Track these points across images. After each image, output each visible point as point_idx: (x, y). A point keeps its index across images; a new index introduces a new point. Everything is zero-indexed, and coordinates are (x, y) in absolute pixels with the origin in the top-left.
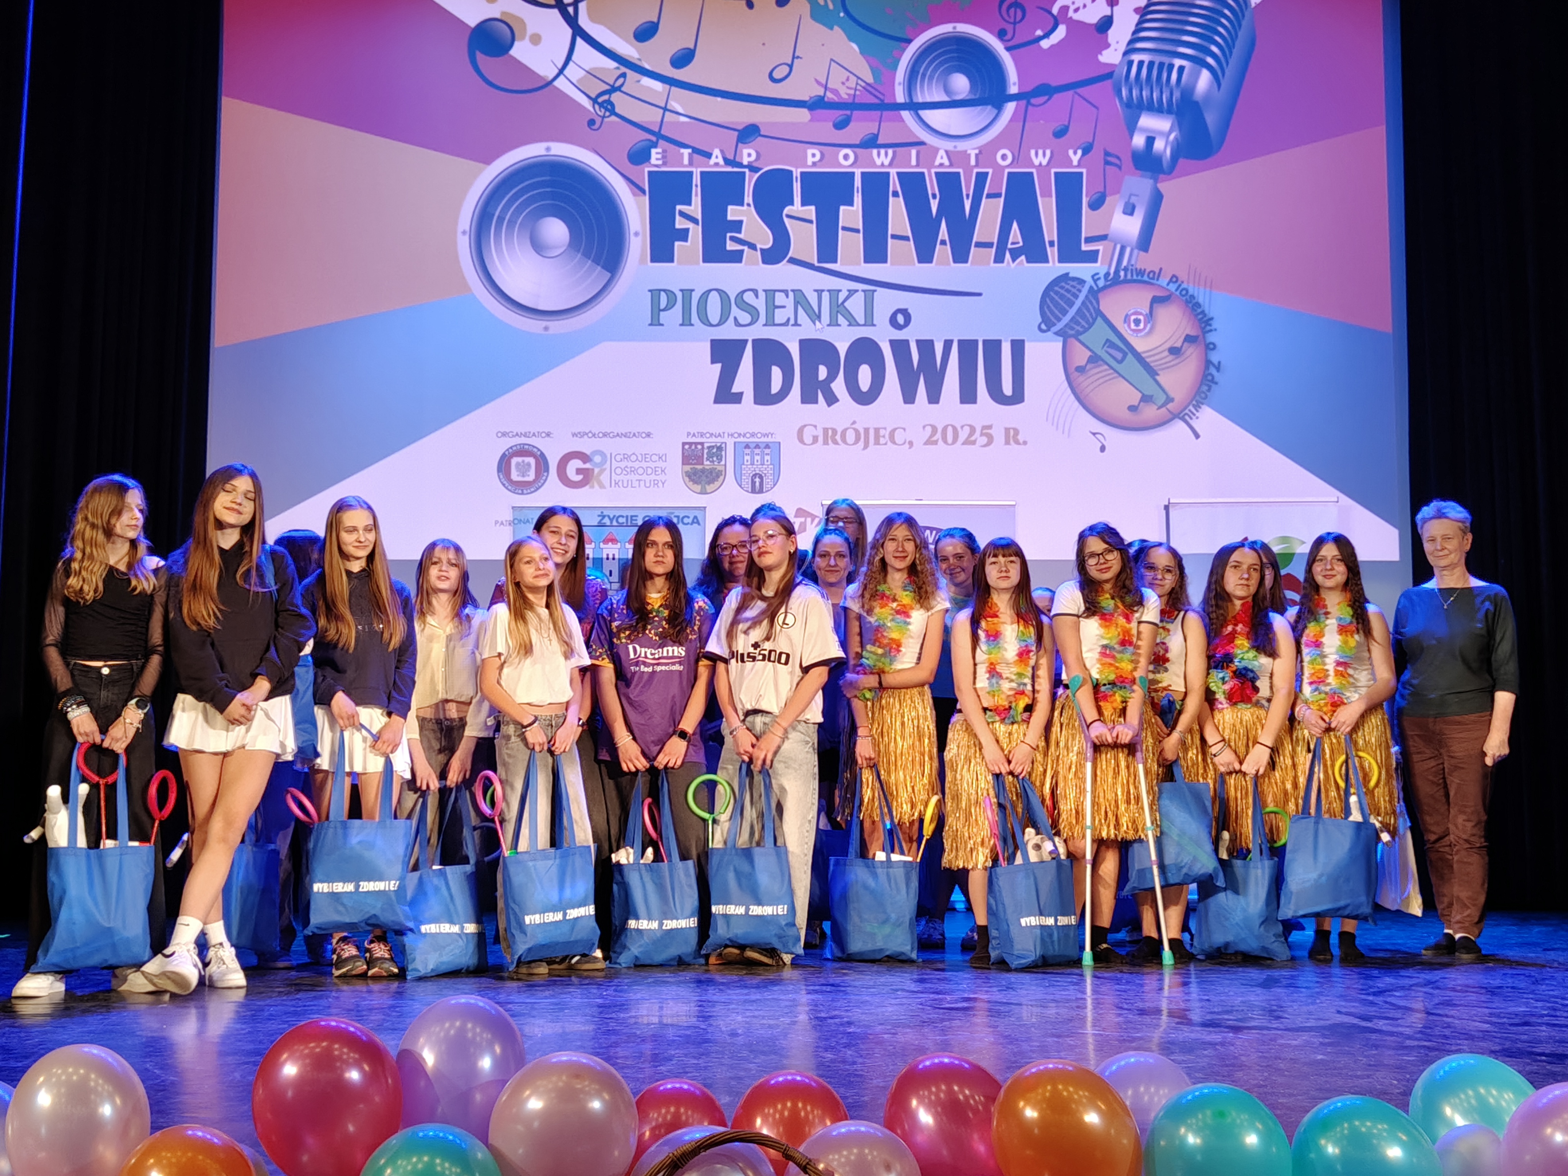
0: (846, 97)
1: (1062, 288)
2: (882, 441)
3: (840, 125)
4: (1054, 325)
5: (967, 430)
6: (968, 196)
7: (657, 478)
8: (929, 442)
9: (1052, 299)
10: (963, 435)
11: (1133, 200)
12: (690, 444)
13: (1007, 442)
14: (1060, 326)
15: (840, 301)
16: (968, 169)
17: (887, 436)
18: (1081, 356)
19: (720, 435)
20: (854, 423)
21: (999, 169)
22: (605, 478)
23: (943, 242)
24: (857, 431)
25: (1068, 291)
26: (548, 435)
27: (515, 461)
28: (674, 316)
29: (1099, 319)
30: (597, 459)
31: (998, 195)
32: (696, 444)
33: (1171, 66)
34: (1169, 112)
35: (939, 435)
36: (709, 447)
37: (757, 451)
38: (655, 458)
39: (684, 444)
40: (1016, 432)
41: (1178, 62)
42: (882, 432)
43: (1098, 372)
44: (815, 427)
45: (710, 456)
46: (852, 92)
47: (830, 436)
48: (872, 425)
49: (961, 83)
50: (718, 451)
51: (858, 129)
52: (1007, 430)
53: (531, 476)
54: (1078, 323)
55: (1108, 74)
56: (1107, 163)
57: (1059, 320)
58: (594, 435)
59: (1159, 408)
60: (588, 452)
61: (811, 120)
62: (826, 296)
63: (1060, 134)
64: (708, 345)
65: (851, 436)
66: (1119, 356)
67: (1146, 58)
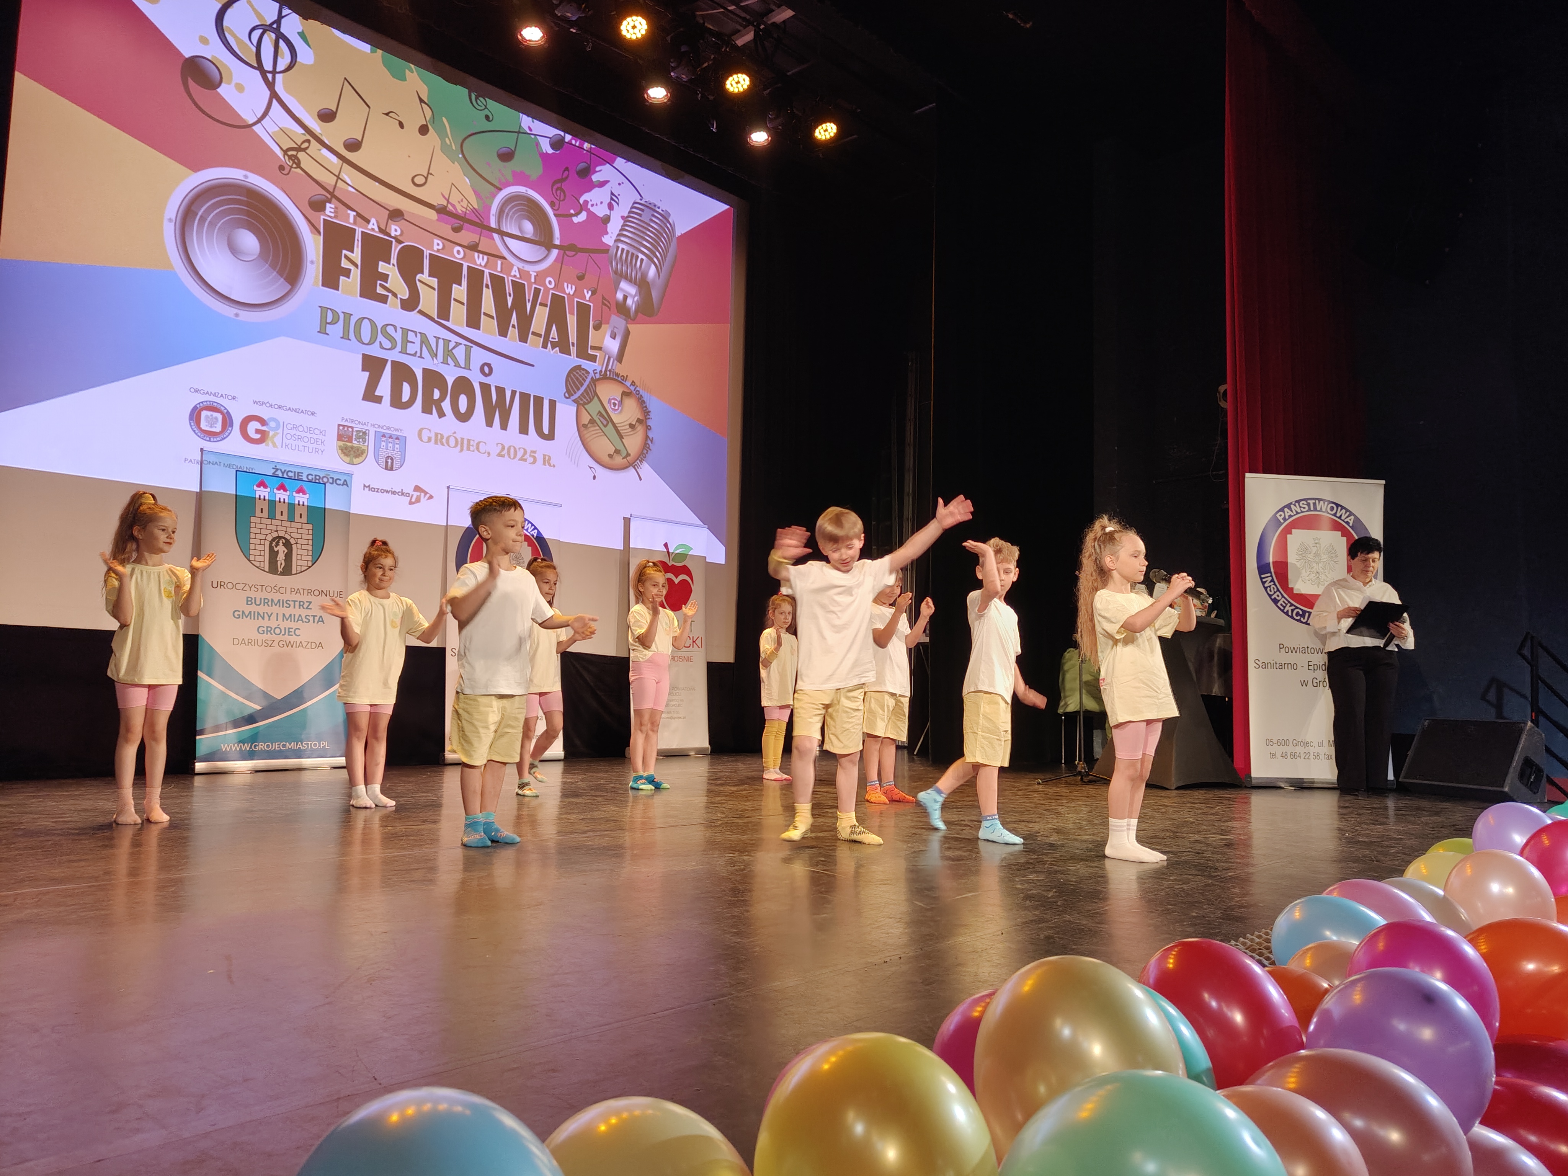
0: (460, 212)
1: (577, 373)
2: (472, 448)
3: (456, 230)
4: (572, 395)
5: (522, 451)
6: (529, 300)
7: (319, 447)
8: (500, 455)
9: (572, 379)
10: (520, 454)
11: (616, 330)
12: (344, 426)
13: (544, 464)
14: (575, 397)
15: (450, 348)
16: (530, 284)
17: (475, 445)
18: (586, 419)
19: (365, 424)
20: (455, 433)
21: (547, 290)
22: (278, 440)
23: (514, 326)
24: (456, 438)
25: (580, 375)
26: (234, 398)
27: (204, 413)
28: (336, 330)
29: (596, 398)
30: (272, 424)
31: (546, 305)
32: (348, 427)
33: (637, 257)
34: (635, 284)
35: (505, 452)
36: (357, 431)
37: (390, 440)
38: (317, 432)
39: (339, 425)
40: (550, 458)
41: (641, 256)
42: (472, 443)
43: (594, 430)
44: (430, 430)
45: (358, 437)
46: (464, 210)
47: (439, 439)
48: (466, 438)
49: (528, 228)
50: (363, 435)
51: (467, 236)
52: (544, 456)
53: (218, 428)
54: (585, 398)
55: (606, 249)
56: (603, 304)
57: (575, 393)
58: (271, 406)
59: (623, 458)
60: (266, 418)
61: (437, 220)
62: (441, 342)
63: (581, 278)
64: (361, 356)
65: (452, 442)
66: (605, 423)
67: (626, 247)
